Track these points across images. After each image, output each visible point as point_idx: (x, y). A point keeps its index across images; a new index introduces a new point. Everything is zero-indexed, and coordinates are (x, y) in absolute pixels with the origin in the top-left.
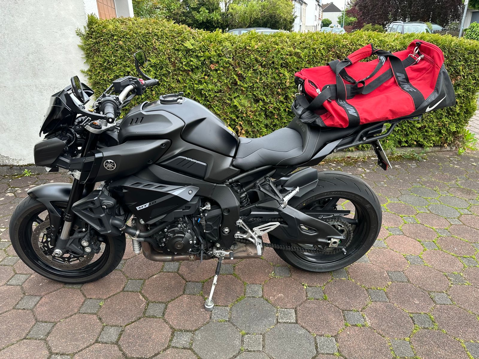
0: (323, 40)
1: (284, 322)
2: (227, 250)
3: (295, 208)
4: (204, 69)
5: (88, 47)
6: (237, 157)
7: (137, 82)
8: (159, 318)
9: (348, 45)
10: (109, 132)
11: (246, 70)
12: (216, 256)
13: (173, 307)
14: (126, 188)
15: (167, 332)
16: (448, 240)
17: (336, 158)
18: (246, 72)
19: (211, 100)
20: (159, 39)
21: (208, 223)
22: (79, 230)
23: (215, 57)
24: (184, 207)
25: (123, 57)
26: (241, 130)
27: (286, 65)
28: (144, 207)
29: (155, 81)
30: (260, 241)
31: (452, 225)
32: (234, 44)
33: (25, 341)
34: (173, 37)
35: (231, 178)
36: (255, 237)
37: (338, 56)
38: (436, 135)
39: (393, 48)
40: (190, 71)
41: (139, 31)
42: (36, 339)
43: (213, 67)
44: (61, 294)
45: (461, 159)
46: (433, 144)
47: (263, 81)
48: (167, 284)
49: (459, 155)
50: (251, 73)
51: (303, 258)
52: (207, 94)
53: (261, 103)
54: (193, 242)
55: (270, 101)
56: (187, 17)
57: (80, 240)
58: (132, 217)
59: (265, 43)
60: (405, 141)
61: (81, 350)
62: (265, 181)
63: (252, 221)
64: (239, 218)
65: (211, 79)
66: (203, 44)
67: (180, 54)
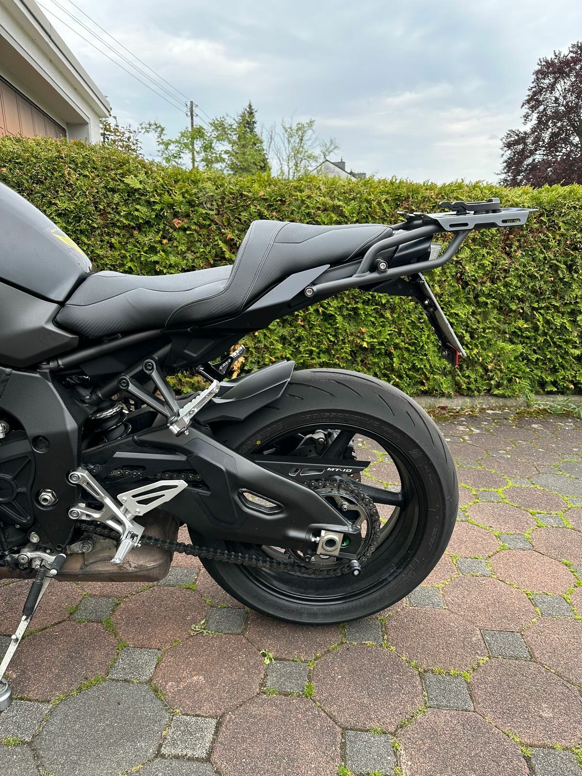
1: (174, 757)
2: (56, 551)
4: (161, 226)
6: (67, 303)
20: (79, 170)
21: (2, 475)
23: (182, 206)
30: (138, 530)
34: (107, 167)
35: (55, 358)
36: (125, 518)
40: (134, 228)
43: (177, 223)
60: (551, 381)
62: (143, 370)
63: (119, 478)
64: (79, 465)
65: (175, 245)
66: (162, 182)
67: (116, 198)
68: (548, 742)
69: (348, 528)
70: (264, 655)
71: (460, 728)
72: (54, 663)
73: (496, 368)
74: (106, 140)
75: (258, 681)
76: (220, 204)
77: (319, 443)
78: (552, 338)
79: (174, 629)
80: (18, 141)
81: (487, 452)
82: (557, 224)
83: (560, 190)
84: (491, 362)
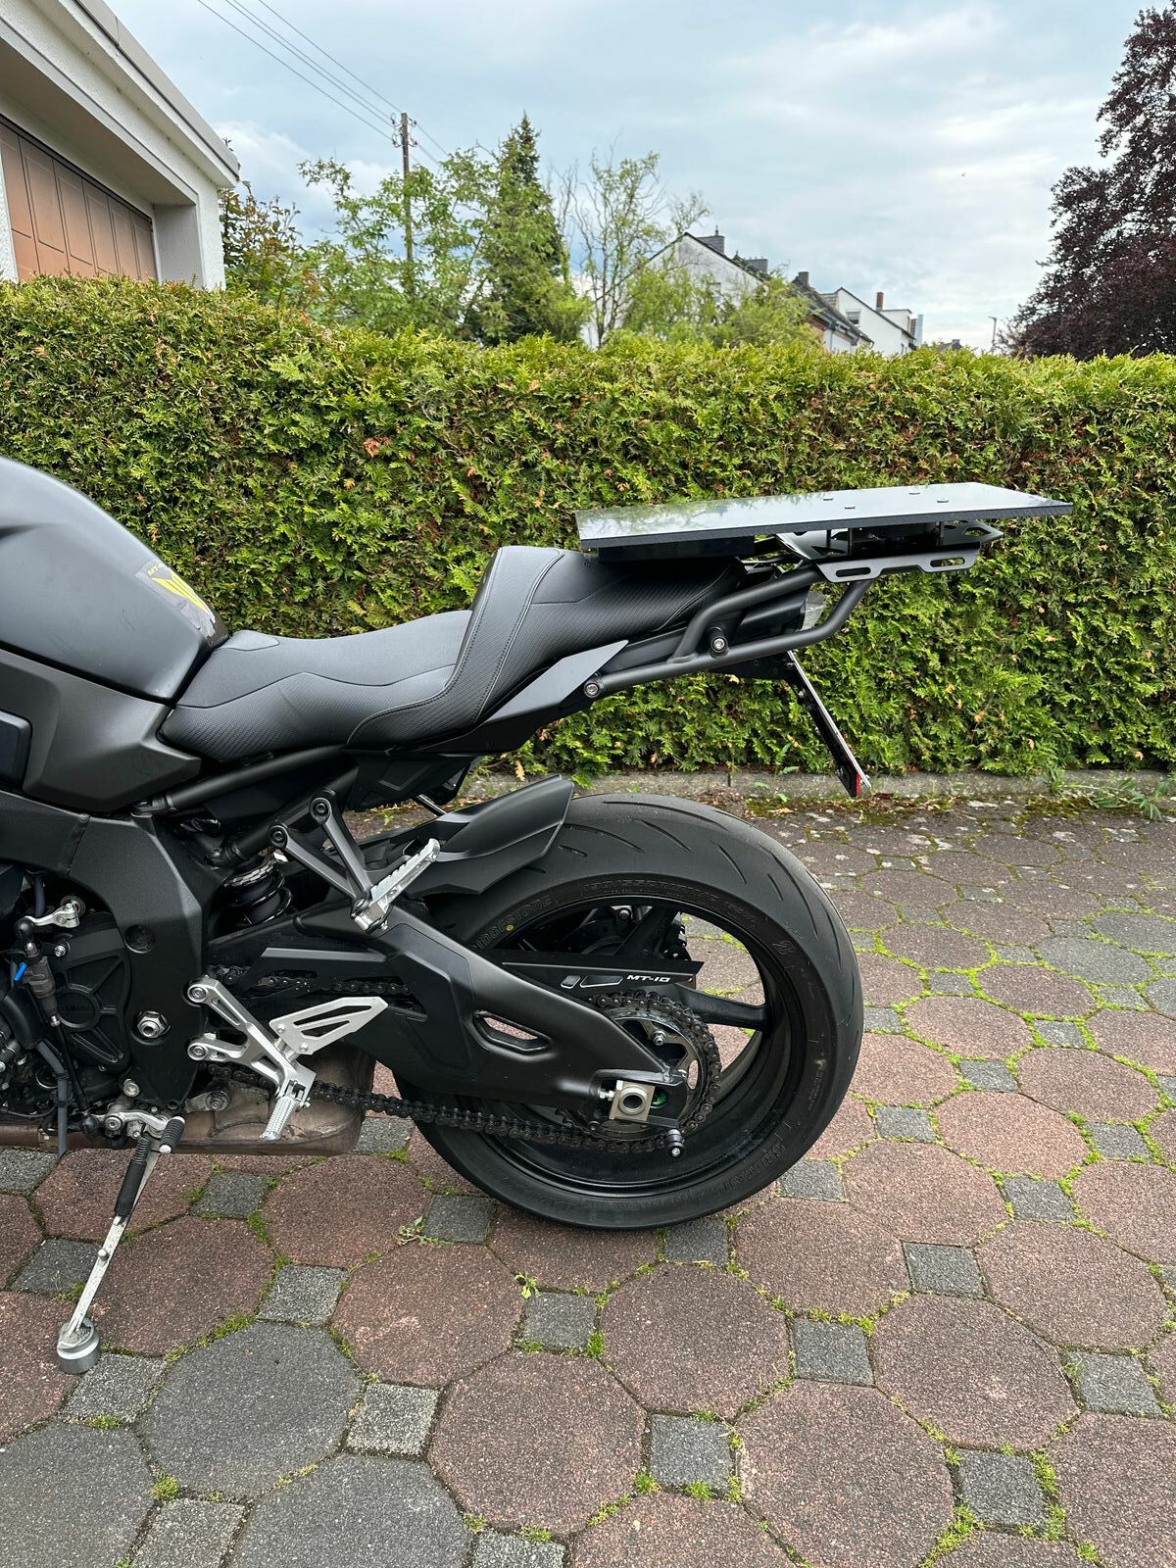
0: (780, 370)
1: (368, 1452)
4: (342, 454)
6: (181, 702)
9: (872, 386)
11: (498, 465)
18: (497, 470)
19: (367, 564)
20: (181, 346)
21: (71, 986)
23: (381, 415)
25: (48, 401)
27: (640, 453)
30: (304, 1079)
32: (456, 371)
34: (236, 339)
35: (162, 794)
36: (282, 1059)
37: (833, 426)
39: (1038, 402)
40: (290, 458)
41: (114, 314)
43: (372, 447)
47: (556, 506)
50: (513, 476)
52: (350, 542)
59: (569, 374)
60: (1099, 745)
62: (309, 815)
63: (272, 990)
64: (205, 972)
65: (368, 489)
66: (342, 368)
67: (255, 400)
68: (992, 1441)
69: (663, 1078)
70: (522, 1282)
71: (845, 1414)
72: (167, 1289)
73: (989, 720)
74: (230, 230)
75: (511, 1327)
76: (455, 407)
77: (621, 917)
78: (1101, 662)
79: (369, 1232)
80: (66, 287)
81: (959, 890)
82: (1117, 440)
83: (1130, 365)
84: (981, 708)
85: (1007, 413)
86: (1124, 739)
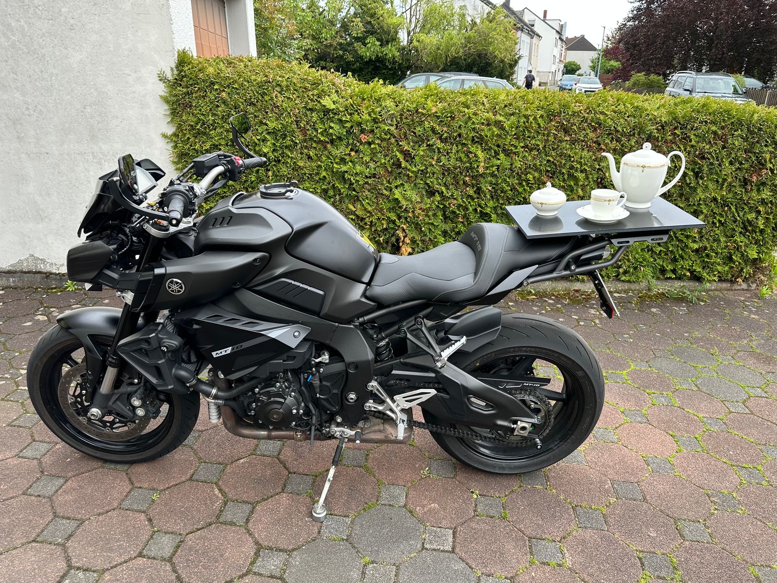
0: (542, 103)
1: (433, 549)
2: (353, 427)
3: (463, 369)
4: (351, 141)
5: (175, 99)
6: (372, 284)
7: (231, 162)
8: (240, 526)
9: (582, 112)
10: (181, 236)
11: (417, 146)
12: (335, 436)
13: (262, 510)
14: (198, 322)
15: (249, 549)
16: (721, 437)
17: (556, 291)
18: (416, 147)
19: (358, 189)
20: (283, 92)
21: (324, 383)
22: (130, 381)
23: (368, 124)
24: (285, 356)
25: (226, 117)
26: (404, 237)
27: (479, 140)
28: (224, 353)
29: (260, 160)
30: (405, 417)
31: (731, 412)
32: (399, 103)
33: (34, 544)
34: (305, 88)
35: (362, 316)
36: (397, 410)
37: (564, 129)
38: (724, 263)
39: (655, 119)
40: (328, 142)
41: (253, 77)
42: (50, 543)
43: (364, 138)
44: (96, 477)
45: (764, 304)
46: (719, 276)
47: (441, 164)
48: (259, 473)
49: (761, 298)
50: (423, 151)
51: (473, 448)
52: (352, 179)
53: (438, 198)
54: (298, 412)
55: (452, 195)
56: (346, 50)
57: (130, 396)
58: (210, 366)
59: (449, 105)
60: (671, 270)
61: (116, 566)
62: (415, 325)
63: (394, 385)
64: (373, 379)
65: (361, 156)
66: (351, 102)
67: (314, 117)
68: (652, 550)
69: (534, 420)
70: (472, 492)
71: (599, 540)
75: (472, 508)
79: (410, 473)
81: (614, 336)
82: (689, 137)
85: (641, 124)
86: (682, 267)
